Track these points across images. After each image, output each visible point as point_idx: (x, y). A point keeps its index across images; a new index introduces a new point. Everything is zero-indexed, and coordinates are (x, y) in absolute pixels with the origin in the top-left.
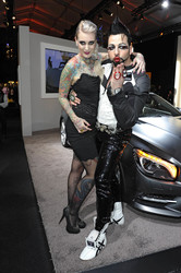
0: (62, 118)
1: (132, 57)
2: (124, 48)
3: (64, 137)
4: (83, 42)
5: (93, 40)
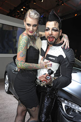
0: (6, 72)
1: (61, 37)
2: (56, 31)
3: (7, 86)
4: (28, 25)
5: (36, 24)
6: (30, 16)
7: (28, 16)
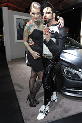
0: (26, 52)
3: (27, 61)
4: (34, 13)
5: (39, 12)
6: (34, 7)
7: (32, 7)
